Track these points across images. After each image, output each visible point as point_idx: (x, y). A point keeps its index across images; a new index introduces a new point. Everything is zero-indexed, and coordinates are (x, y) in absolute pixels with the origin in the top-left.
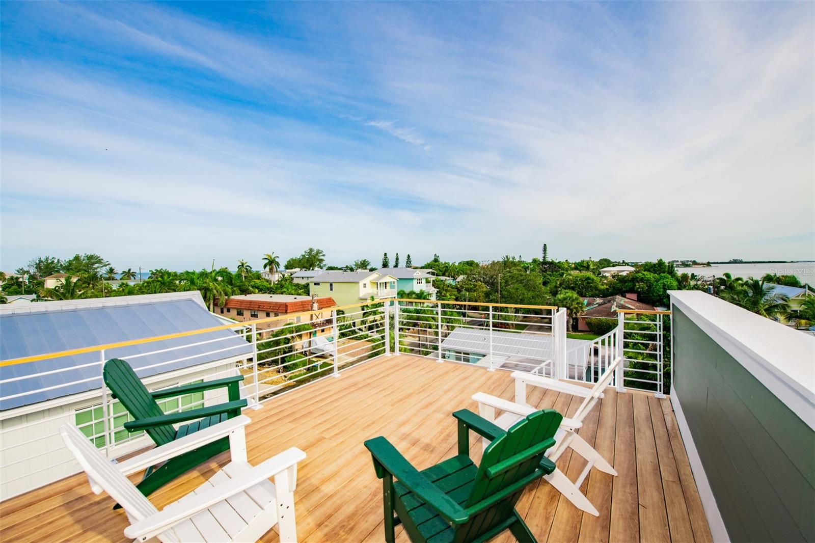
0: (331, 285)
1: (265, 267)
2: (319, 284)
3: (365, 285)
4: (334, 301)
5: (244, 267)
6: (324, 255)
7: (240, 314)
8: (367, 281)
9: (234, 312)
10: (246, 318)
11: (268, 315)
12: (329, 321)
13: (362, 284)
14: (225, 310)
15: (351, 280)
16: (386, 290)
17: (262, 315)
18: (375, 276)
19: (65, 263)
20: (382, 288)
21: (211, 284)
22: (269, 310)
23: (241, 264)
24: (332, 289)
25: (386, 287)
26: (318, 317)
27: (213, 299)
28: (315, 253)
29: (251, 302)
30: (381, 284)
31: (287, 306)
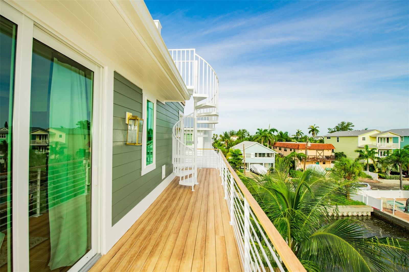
0: (338, 138)
1: (310, 132)
2: (330, 138)
3: (364, 139)
4: (334, 146)
5: (300, 133)
6: (353, 126)
7: (280, 149)
8: (367, 136)
9: (278, 148)
10: (282, 152)
11: (291, 150)
12: (328, 158)
13: (360, 137)
14: (275, 148)
15: (352, 135)
16: (388, 143)
17: (288, 150)
18: (376, 132)
19: (237, 133)
20: (383, 142)
21: (267, 135)
22: (291, 147)
23: (298, 132)
24: (338, 141)
25: (388, 141)
26: (320, 154)
27: (268, 141)
28: (346, 125)
29: (284, 143)
30: (381, 139)
31: (299, 145)
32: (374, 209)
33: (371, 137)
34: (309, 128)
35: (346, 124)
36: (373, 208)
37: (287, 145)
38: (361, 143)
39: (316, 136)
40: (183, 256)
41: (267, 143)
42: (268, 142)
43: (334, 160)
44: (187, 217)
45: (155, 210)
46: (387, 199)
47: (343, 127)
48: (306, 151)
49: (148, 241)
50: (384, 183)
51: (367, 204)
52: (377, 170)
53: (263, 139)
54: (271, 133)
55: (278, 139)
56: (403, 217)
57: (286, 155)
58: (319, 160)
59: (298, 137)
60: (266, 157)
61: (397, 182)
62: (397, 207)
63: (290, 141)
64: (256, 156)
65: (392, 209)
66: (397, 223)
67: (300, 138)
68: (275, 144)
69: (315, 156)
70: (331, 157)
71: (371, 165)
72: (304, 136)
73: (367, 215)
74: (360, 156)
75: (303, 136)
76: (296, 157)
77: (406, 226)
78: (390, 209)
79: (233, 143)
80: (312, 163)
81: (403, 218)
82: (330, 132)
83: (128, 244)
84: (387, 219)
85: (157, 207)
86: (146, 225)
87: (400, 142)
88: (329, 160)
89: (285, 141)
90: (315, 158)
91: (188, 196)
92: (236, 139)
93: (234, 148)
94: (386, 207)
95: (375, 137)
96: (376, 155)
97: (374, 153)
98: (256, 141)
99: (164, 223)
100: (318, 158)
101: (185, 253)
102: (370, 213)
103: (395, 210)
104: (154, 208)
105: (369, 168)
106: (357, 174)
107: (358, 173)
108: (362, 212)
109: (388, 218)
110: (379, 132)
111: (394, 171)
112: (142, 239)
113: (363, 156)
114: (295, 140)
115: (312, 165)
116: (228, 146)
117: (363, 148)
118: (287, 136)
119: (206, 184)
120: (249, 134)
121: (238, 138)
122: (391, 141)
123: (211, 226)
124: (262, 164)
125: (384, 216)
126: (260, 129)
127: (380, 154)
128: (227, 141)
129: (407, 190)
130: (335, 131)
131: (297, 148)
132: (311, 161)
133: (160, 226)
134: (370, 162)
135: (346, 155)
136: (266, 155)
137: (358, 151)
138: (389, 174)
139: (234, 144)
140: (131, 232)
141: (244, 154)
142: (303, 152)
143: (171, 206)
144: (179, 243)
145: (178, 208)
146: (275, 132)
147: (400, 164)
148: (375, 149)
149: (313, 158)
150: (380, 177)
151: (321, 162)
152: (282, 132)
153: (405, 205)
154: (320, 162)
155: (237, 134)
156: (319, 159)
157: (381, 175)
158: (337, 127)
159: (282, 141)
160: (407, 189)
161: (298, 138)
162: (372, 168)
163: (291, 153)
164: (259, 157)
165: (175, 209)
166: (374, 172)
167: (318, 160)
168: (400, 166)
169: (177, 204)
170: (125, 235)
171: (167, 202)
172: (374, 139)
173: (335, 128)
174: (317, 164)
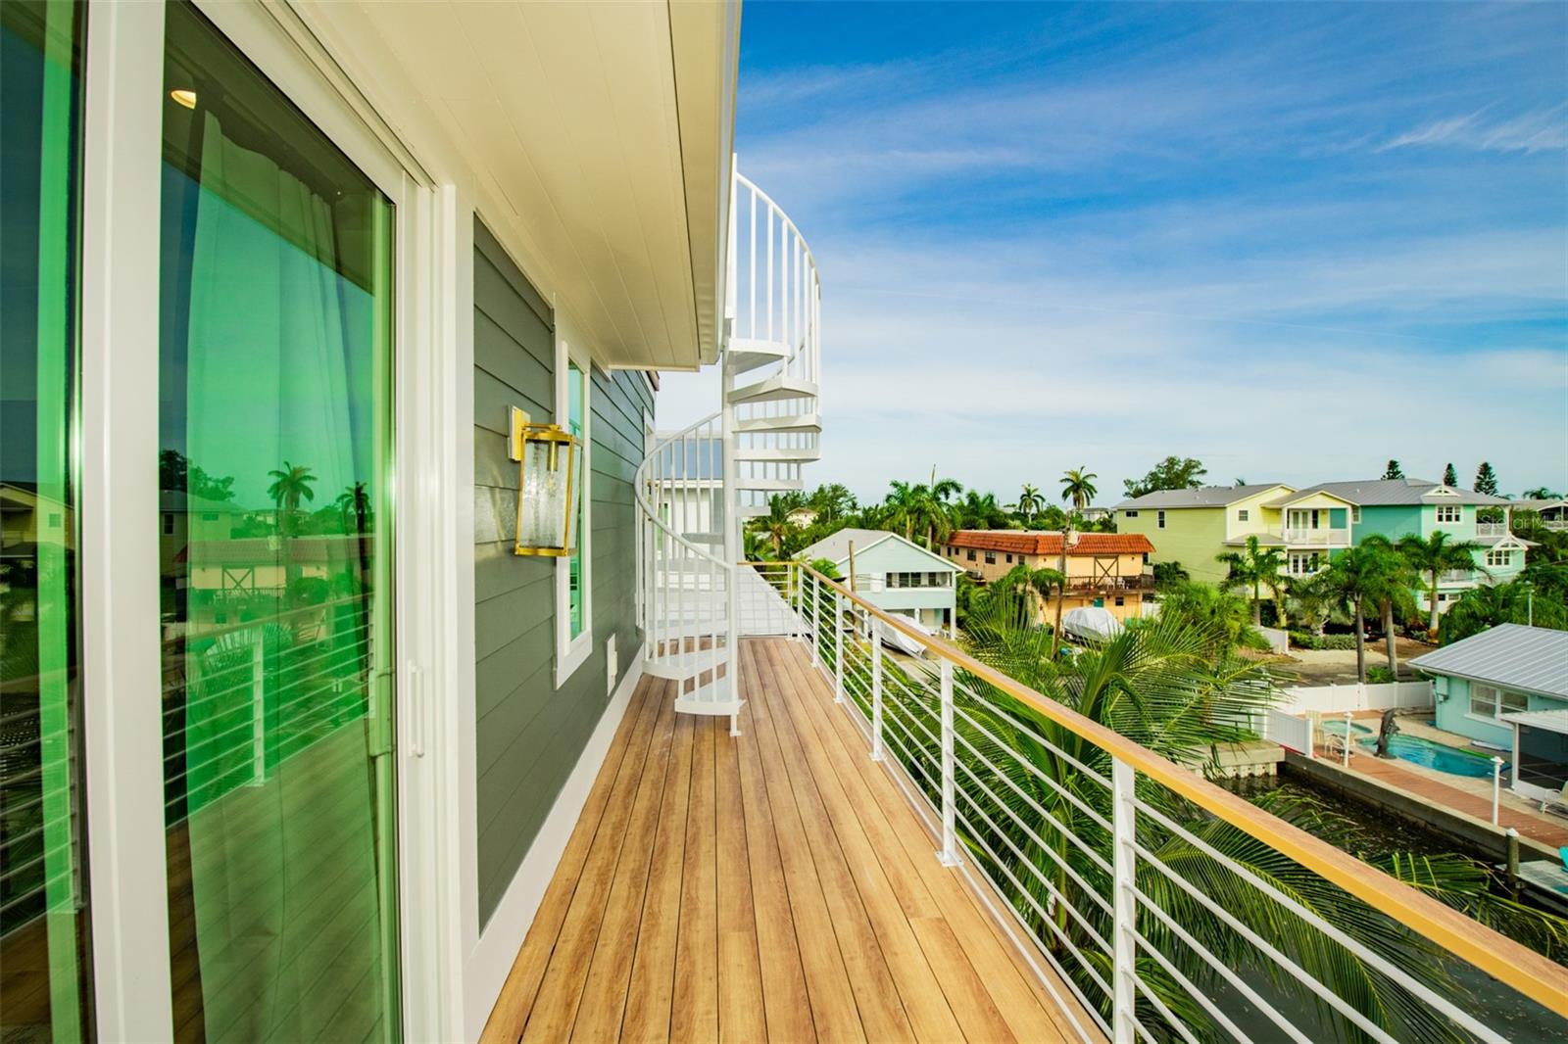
0: (1162, 515)
1: (1065, 495)
2: (1135, 514)
3: (1244, 515)
4: (1149, 543)
5: (1032, 497)
6: (1203, 472)
7: (971, 557)
8: (1253, 504)
9: (964, 554)
10: (979, 565)
11: (1009, 560)
12: (1131, 582)
13: (1232, 511)
14: (953, 551)
15: (1207, 503)
16: (1315, 530)
17: (1000, 559)
18: (1279, 494)
19: (809, 497)
20: (1300, 525)
21: (928, 504)
22: (1010, 549)
23: (1025, 493)
24: (1162, 524)
25: (1315, 524)
26: (1106, 572)
27: (930, 529)
28: (1180, 468)
29: (985, 536)
30: (1296, 514)
31: (1037, 542)
32: (1288, 751)
33: (1264, 508)
34: (1062, 481)
35: (1183, 464)
36: (1283, 750)
37: (997, 542)
38: (1236, 531)
39: (1086, 506)
40: (818, 1031)
41: (926, 535)
42: (930, 533)
43: (1151, 592)
44: (759, 849)
45: (609, 832)
46: (1324, 715)
47: (1175, 476)
48: (1064, 560)
49: (640, 978)
50: (1307, 663)
51: (1265, 736)
52: (1284, 621)
53: (911, 520)
54: (939, 499)
55: (964, 522)
56: (1374, 774)
57: (993, 576)
58: (1104, 593)
59: (1027, 511)
60: (925, 586)
61: (1348, 657)
62: (1356, 740)
63: (1004, 526)
64: (889, 585)
65: (1342, 748)
66: (1356, 794)
67: (1032, 515)
68: (953, 537)
69: (1090, 577)
70: (1143, 580)
71: (1267, 603)
72: (1045, 509)
73: (1267, 775)
74: (1233, 574)
75: (1044, 507)
76: (1030, 583)
77: (1384, 801)
78: (1334, 749)
79: (800, 537)
80: (1082, 605)
81: (1375, 777)
82: (1132, 492)
83: (552, 1006)
84: (1328, 780)
85: (613, 817)
86: (600, 902)
87: (1353, 525)
88: (1134, 592)
89: (987, 526)
90: (1090, 584)
91: (726, 761)
92: (811, 523)
93: (810, 555)
94: (1322, 743)
95: (1278, 511)
96: (1281, 571)
97: (1275, 562)
98: (888, 527)
99: (671, 884)
100: (1100, 584)
101: (822, 1015)
102: (1275, 765)
103: (1351, 753)
104: (604, 821)
105: (1261, 613)
106: (1236, 636)
107: (1238, 631)
108: (1252, 765)
109: (1329, 778)
110: (1289, 493)
111: (1335, 621)
112: (605, 969)
113: (1242, 573)
114: (1017, 523)
115: (1080, 608)
116: (784, 548)
117: (1242, 547)
118: (994, 510)
119: (774, 701)
120: (855, 501)
121: (817, 518)
122: (1324, 522)
123: (871, 878)
124: (910, 612)
125: (1320, 773)
126: (902, 482)
127: (1291, 565)
128: (780, 529)
129: (1378, 683)
130: (1147, 492)
131: (1031, 552)
132: (1079, 595)
133: (660, 902)
134: (1265, 592)
135: (1188, 571)
136: (925, 580)
137: (1226, 558)
138: (1321, 631)
139: (804, 541)
140: (542, 945)
141: (852, 576)
142: (1053, 563)
143: (671, 807)
144: (775, 966)
145: (704, 812)
146: (952, 492)
147: (1356, 599)
148: (1280, 550)
149: (1084, 586)
150: (1295, 644)
151: (1108, 597)
152: (975, 494)
153: (1376, 734)
154: (1105, 599)
155: (813, 503)
156: (1103, 587)
157: (1297, 635)
158: (1153, 476)
159: (976, 528)
160: (1379, 678)
161: (1025, 515)
162: (1268, 613)
163: (1013, 570)
164: (901, 585)
165: (690, 818)
166: (1275, 628)
167: (1102, 593)
168: (1356, 603)
169: (693, 798)
170: (523, 962)
171: (645, 790)
172: (1274, 516)
173: (1146, 480)
174: (1096, 605)
